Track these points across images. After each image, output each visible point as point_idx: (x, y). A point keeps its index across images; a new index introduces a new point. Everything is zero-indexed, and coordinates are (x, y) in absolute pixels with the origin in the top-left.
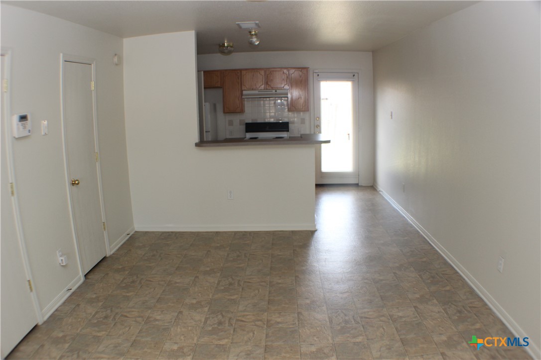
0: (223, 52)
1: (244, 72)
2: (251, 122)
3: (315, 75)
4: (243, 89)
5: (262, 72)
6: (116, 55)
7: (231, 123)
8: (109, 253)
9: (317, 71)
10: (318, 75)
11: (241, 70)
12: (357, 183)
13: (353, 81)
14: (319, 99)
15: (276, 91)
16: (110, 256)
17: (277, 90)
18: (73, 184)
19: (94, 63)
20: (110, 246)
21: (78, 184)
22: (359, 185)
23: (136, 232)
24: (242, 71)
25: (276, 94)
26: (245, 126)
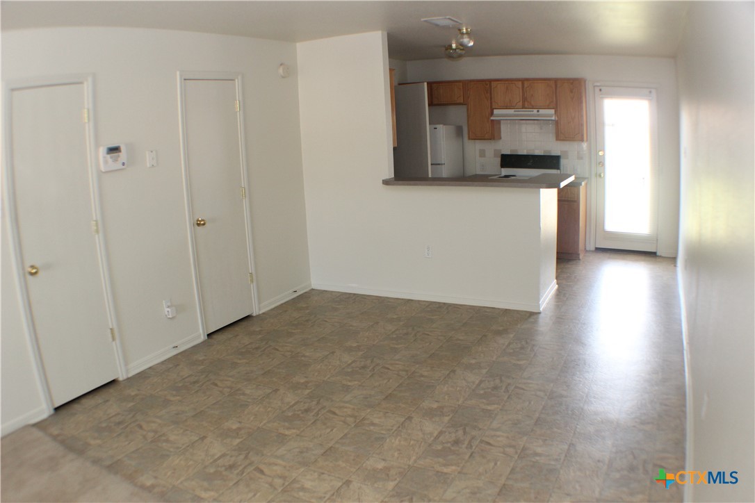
0: (450, 57)
1: (494, 84)
2: (509, 153)
3: (597, 90)
4: (493, 107)
5: (520, 84)
6: (281, 65)
7: (482, 153)
8: (256, 312)
9: (598, 84)
10: (600, 90)
11: (490, 81)
12: (655, 251)
13: (650, 100)
14: (603, 124)
15: (538, 111)
16: (258, 316)
17: (540, 110)
18: (198, 225)
19: (240, 77)
20: (259, 303)
21: (204, 224)
22: (658, 254)
23: (313, 289)
24: (492, 83)
25: (538, 116)
26: (499, 159)
